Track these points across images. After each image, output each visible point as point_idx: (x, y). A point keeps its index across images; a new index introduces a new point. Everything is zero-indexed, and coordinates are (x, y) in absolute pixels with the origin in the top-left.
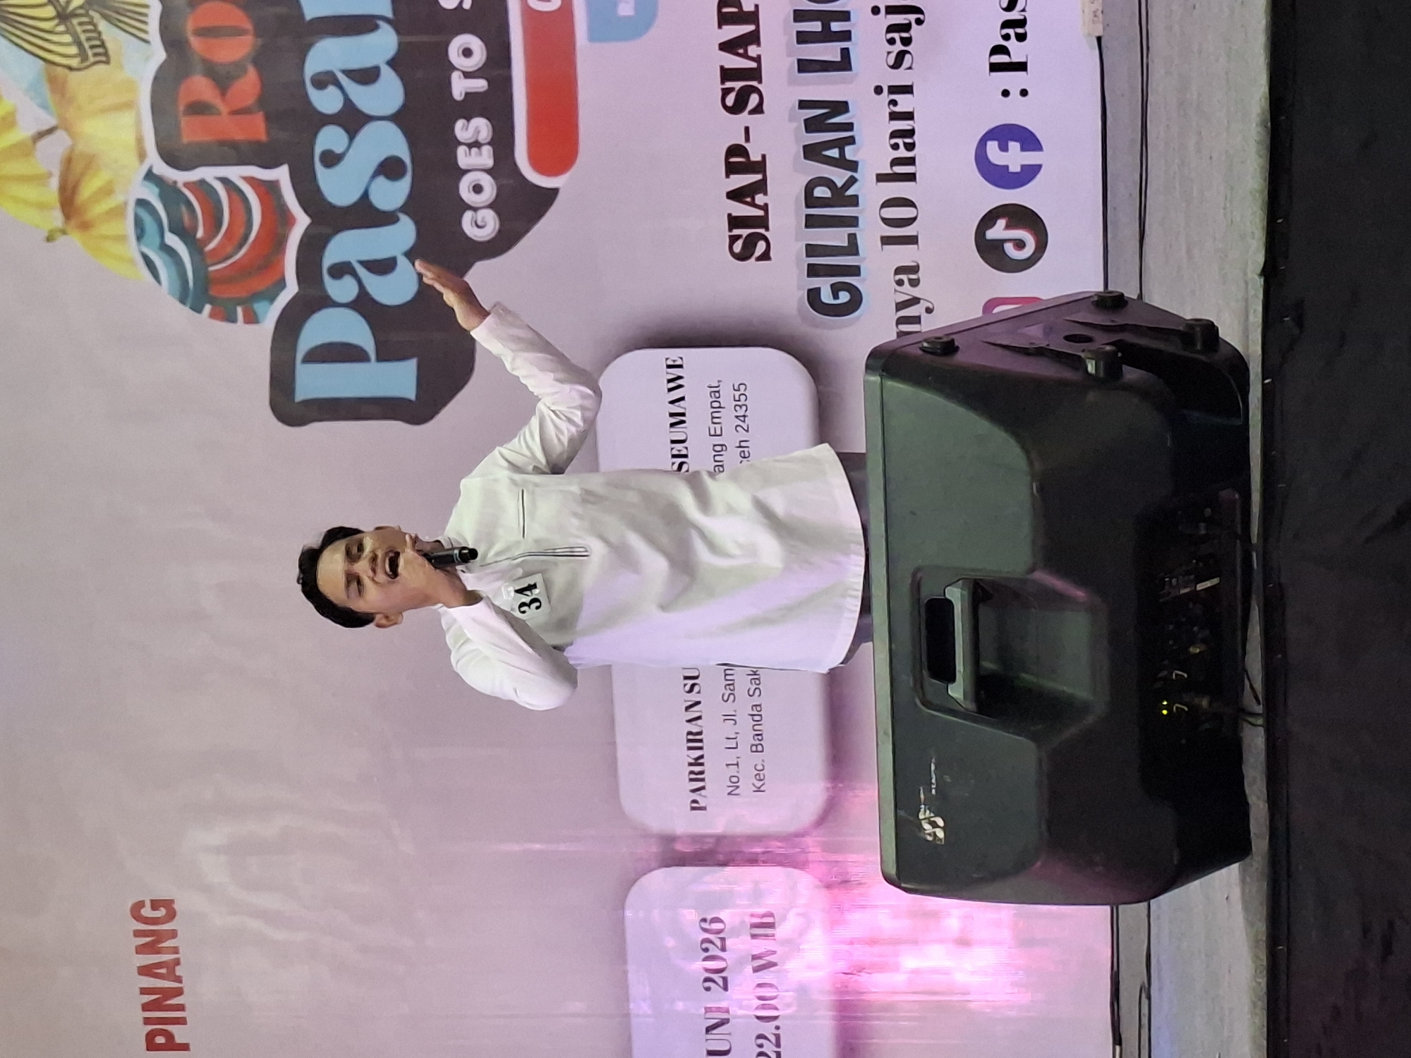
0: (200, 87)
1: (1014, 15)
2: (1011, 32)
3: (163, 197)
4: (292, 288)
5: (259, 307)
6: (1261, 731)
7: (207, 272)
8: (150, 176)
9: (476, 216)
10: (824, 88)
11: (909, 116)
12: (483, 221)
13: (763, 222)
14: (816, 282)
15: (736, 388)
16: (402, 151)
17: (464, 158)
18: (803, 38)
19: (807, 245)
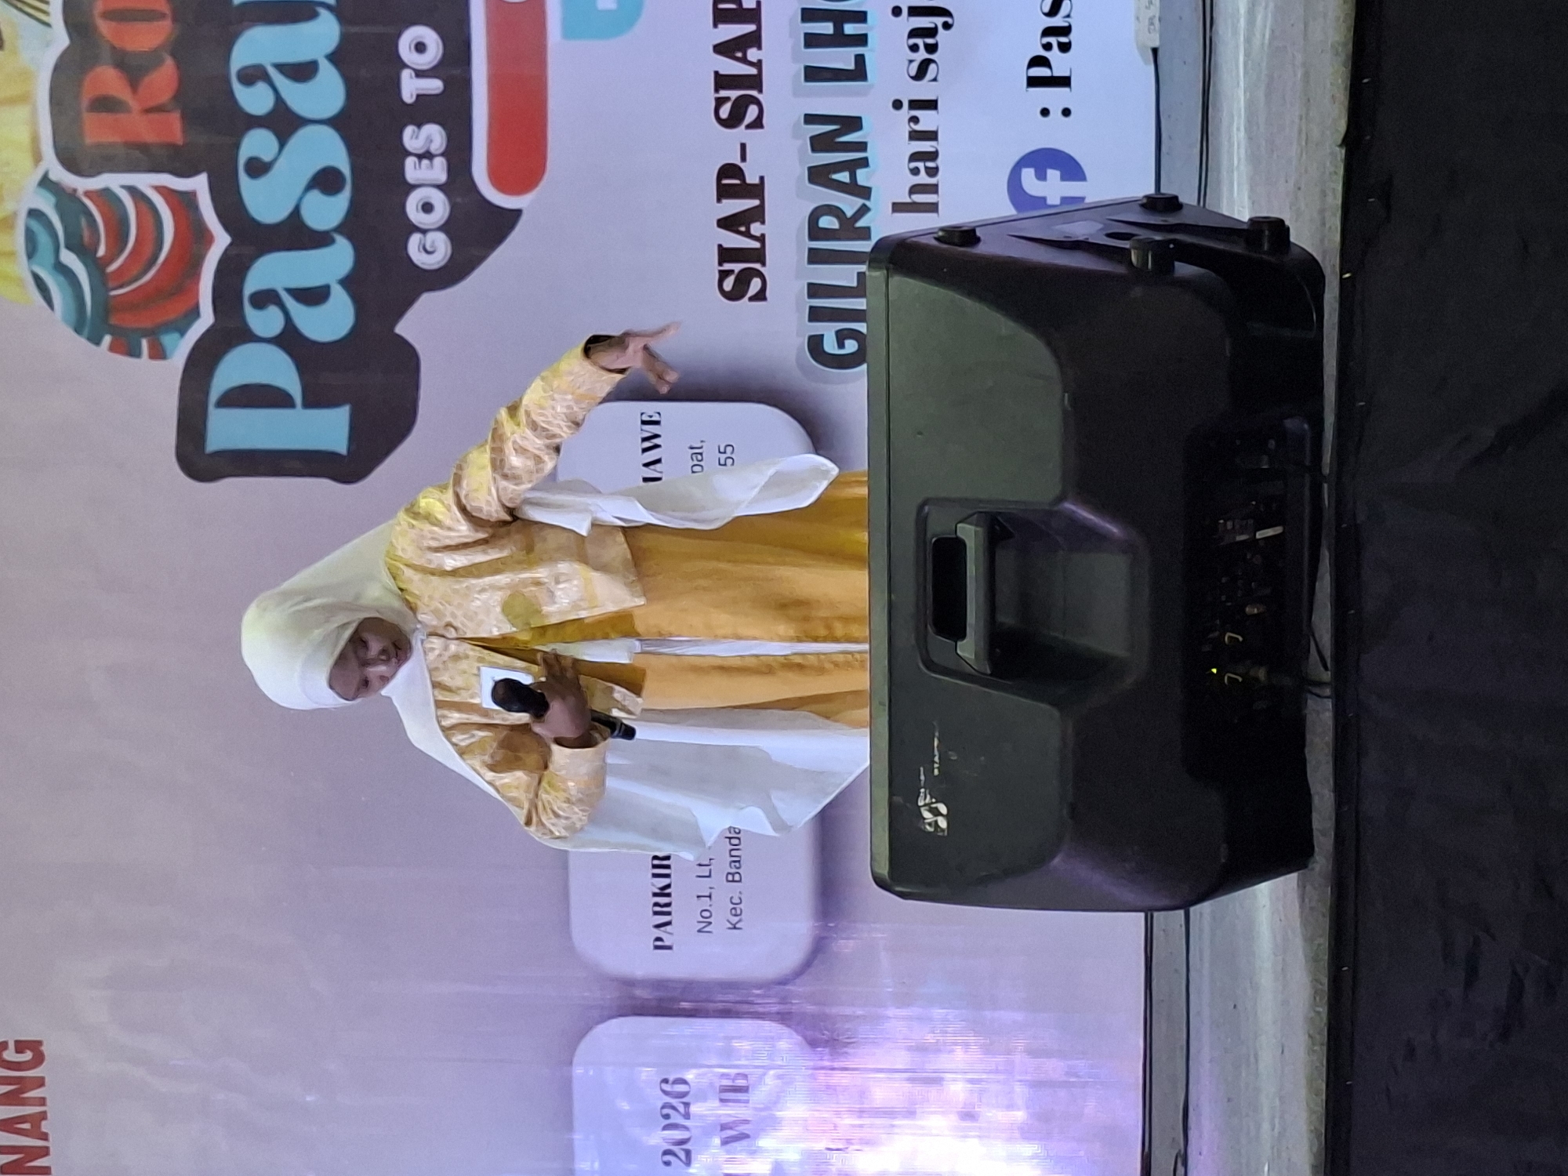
0: (108, 79)
1: (1057, 21)
2: (1053, 40)
3: (59, 208)
4: (206, 318)
5: (167, 340)
6: (1329, 704)
7: (108, 296)
8: (45, 182)
9: (425, 240)
10: (835, 100)
11: (932, 136)
12: (432, 246)
13: (759, 256)
14: (819, 328)
15: (722, 450)
16: (341, 161)
17: (412, 171)
18: (812, 41)
19: (810, 285)
